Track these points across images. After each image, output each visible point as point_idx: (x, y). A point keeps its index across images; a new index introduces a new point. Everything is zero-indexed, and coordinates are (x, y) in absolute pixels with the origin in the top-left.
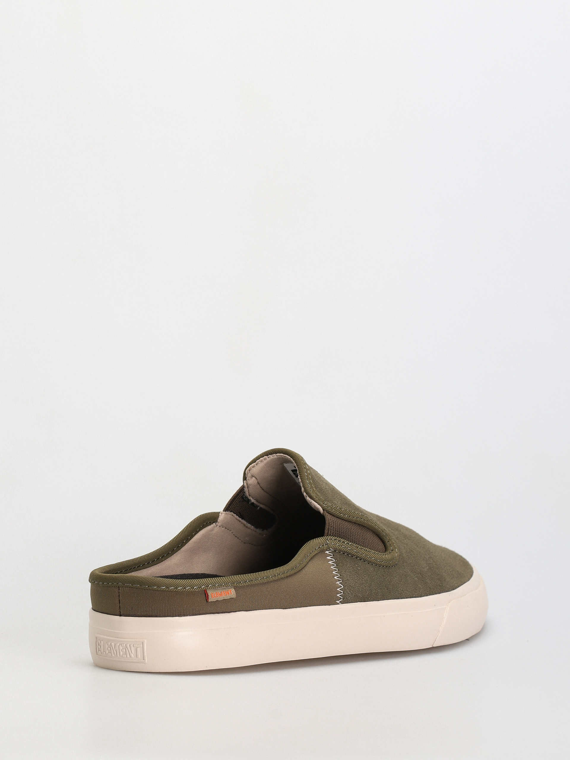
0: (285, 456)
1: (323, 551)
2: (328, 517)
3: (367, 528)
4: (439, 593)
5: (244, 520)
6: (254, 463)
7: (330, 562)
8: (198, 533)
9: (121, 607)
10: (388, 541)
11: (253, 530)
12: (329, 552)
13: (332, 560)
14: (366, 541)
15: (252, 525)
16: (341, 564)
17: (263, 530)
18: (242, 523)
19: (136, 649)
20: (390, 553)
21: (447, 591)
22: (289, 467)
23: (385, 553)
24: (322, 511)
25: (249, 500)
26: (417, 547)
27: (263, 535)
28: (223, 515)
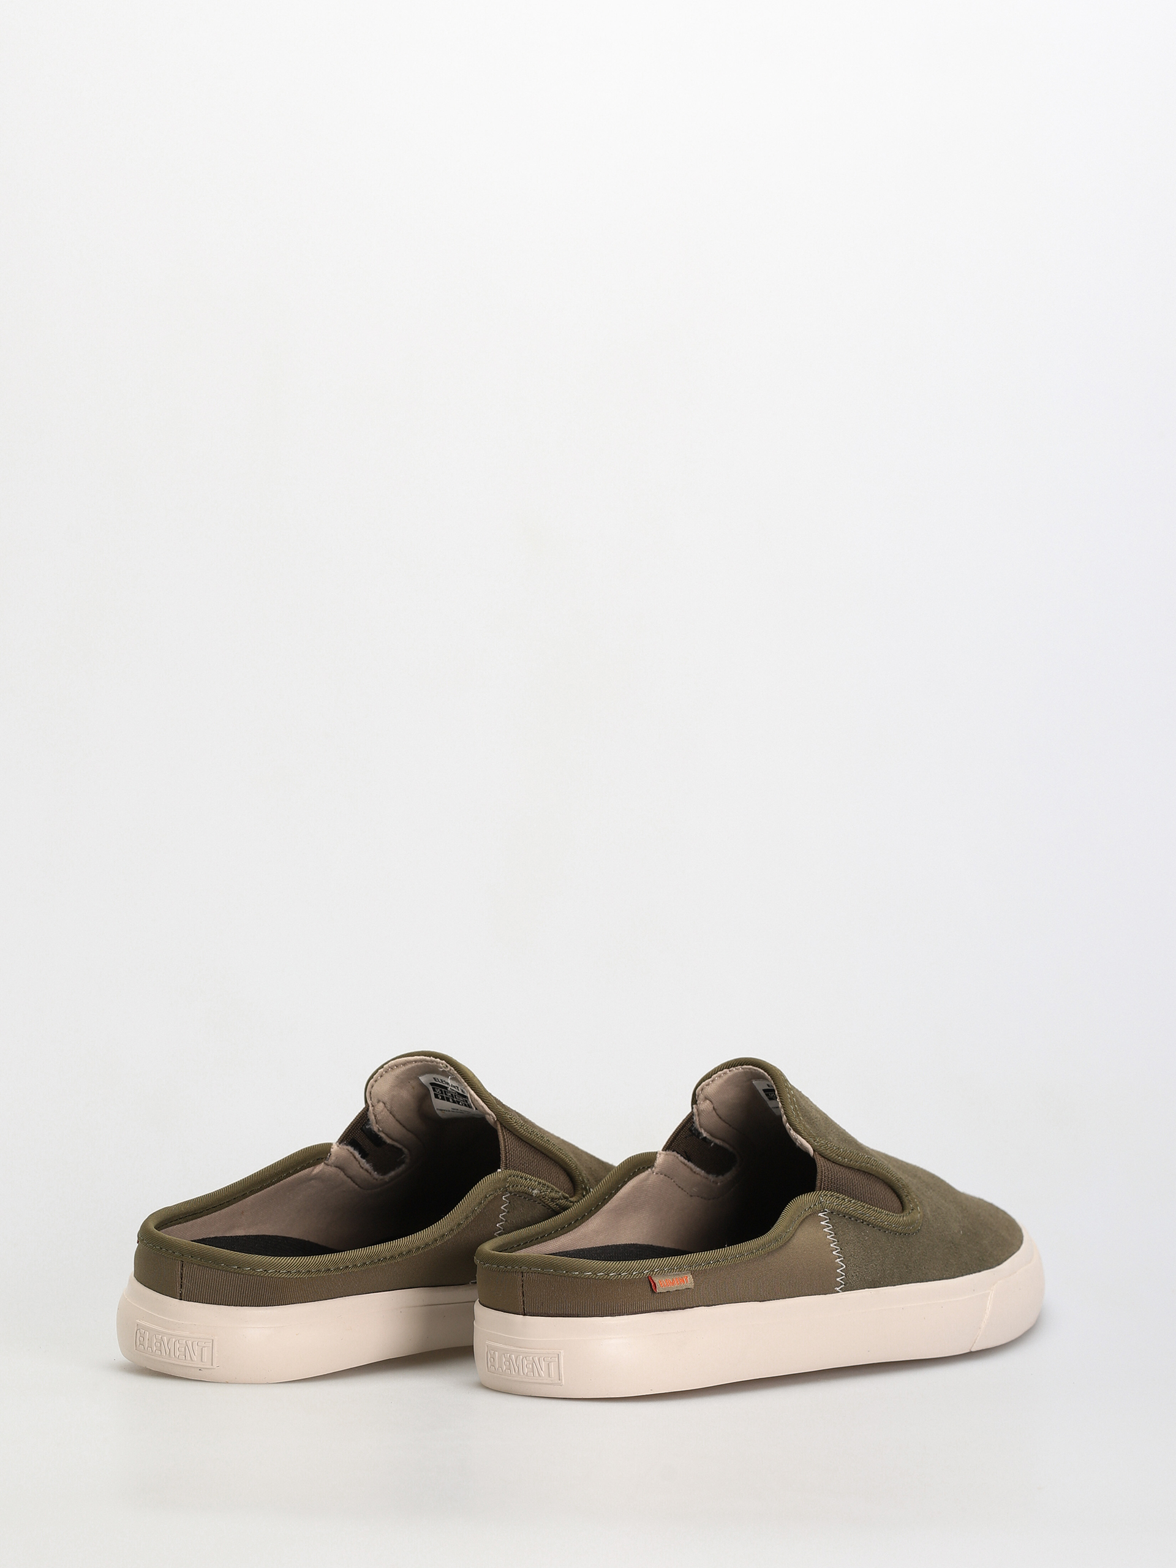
0: (755, 1070)
1: (814, 1214)
2: (820, 1162)
3: (876, 1177)
4: (980, 1271)
5: (692, 1162)
6: (709, 1080)
7: (825, 1230)
8: (626, 1184)
9: (525, 1302)
10: (907, 1196)
11: (704, 1177)
12: (824, 1215)
13: (829, 1227)
14: (874, 1197)
15: (703, 1169)
16: (840, 1232)
17: (716, 1177)
18: (688, 1167)
19: (549, 1364)
20: (909, 1213)
21: (990, 1268)
22: (760, 1086)
23: (902, 1214)
24: (813, 1152)
25: (700, 1134)
26: (946, 1201)
27: (717, 1183)
28: (662, 1156)
